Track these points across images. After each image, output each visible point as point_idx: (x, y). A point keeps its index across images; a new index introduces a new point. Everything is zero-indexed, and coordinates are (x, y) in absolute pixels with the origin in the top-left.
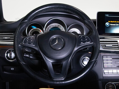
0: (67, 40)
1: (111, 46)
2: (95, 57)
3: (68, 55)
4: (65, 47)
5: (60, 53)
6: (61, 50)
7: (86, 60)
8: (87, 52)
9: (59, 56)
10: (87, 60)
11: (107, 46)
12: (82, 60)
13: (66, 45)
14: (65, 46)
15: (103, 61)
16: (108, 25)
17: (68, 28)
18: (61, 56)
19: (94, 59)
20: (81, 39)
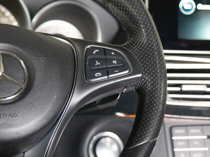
0: (39, 63)
1: (203, 88)
2: (152, 130)
3: (46, 121)
4: (32, 92)
5: (15, 115)
6: (17, 104)
7: (108, 145)
8: (111, 112)
9: (11, 126)
10: (111, 144)
11: (185, 88)
12: (91, 146)
13: (36, 83)
14: (34, 88)
15: (173, 148)
16: (189, 7)
17: (35, 19)
18: (17, 126)
19: (145, 137)
20: (93, 61)
